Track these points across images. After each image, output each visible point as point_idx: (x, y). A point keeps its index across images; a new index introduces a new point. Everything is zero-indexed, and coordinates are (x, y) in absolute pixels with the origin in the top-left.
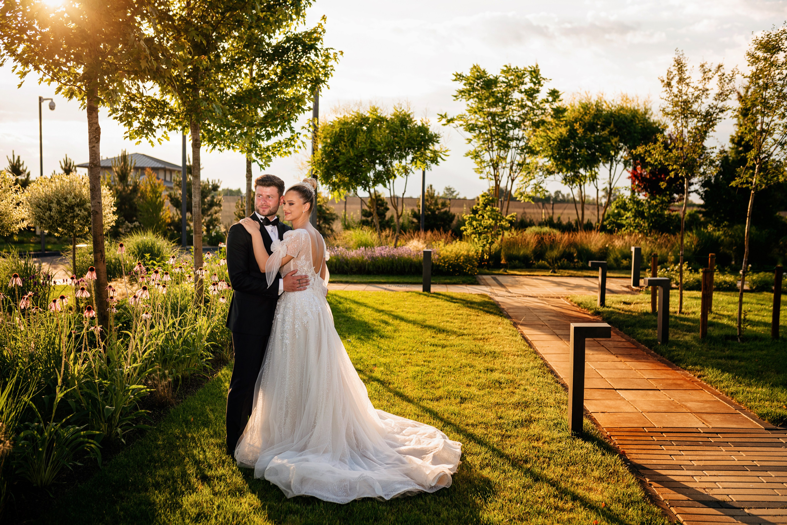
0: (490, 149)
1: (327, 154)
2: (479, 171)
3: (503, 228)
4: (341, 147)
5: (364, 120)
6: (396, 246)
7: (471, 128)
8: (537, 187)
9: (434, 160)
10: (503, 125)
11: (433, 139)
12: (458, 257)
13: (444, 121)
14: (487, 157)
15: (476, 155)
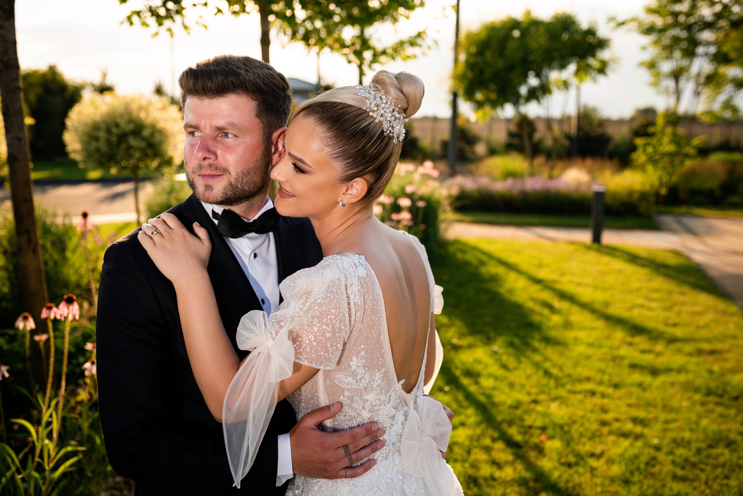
0: (669, 57)
1: (470, 65)
2: (655, 84)
3: (687, 156)
4: (488, 55)
5: (515, 24)
6: (551, 177)
7: (649, 30)
8: (728, 105)
9: (602, 71)
10: (689, 28)
11: (602, 44)
12: (631, 193)
13: (613, 24)
14: (666, 67)
15: (652, 65)
